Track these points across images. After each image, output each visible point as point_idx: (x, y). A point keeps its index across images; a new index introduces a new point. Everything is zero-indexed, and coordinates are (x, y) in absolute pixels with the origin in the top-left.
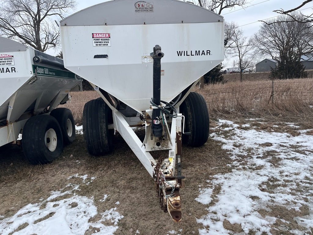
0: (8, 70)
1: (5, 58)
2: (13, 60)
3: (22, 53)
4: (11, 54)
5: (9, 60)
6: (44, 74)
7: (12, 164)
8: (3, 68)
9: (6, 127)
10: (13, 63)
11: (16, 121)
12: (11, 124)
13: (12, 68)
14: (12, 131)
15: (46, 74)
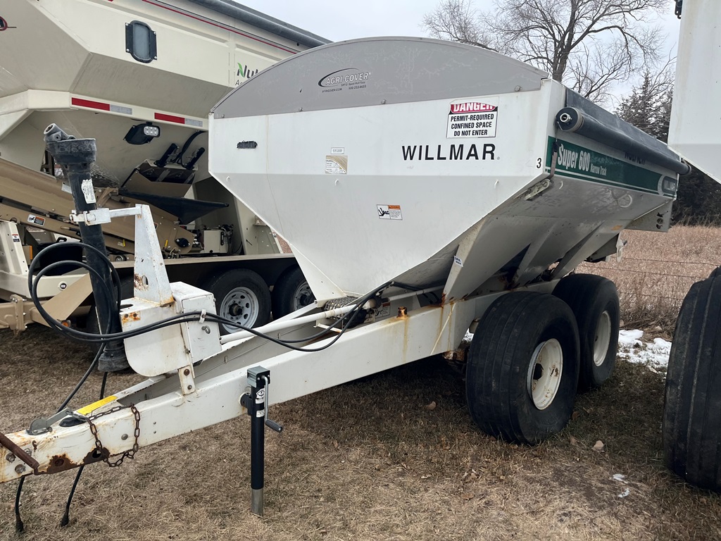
0: (473, 152)
1: (473, 114)
2: (493, 121)
3: (526, 96)
4: (491, 101)
5: (482, 121)
6: (576, 170)
7: (433, 405)
8: (461, 146)
9: (438, 310)
10: (491, 131)
11: (466, 298)
12: (452, 304)
13: (486, 146)
14: (450, 323)
15: (581, 172)
